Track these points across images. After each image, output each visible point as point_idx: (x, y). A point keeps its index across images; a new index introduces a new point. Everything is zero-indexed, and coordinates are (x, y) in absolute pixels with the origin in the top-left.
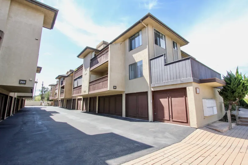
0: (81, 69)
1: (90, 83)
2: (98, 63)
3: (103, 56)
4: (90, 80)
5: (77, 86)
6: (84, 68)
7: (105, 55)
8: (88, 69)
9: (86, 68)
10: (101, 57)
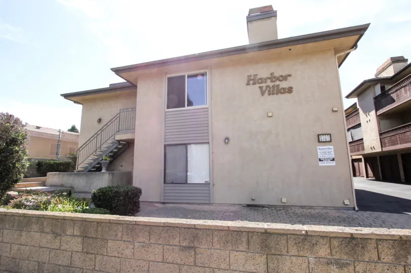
0: (355, 114)
1: (381, 134)
2: (393, 101)
3: (403, 89)
4: (380, 131)
5: (351, 141)
6: (360, 111)
7: (407, 88)
8: (373, 113)
9: (366, 111)
10: (398, 91)
